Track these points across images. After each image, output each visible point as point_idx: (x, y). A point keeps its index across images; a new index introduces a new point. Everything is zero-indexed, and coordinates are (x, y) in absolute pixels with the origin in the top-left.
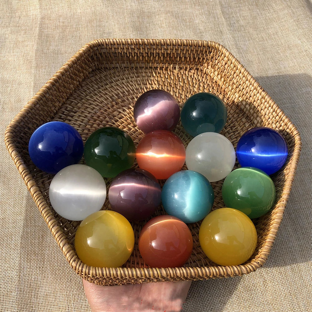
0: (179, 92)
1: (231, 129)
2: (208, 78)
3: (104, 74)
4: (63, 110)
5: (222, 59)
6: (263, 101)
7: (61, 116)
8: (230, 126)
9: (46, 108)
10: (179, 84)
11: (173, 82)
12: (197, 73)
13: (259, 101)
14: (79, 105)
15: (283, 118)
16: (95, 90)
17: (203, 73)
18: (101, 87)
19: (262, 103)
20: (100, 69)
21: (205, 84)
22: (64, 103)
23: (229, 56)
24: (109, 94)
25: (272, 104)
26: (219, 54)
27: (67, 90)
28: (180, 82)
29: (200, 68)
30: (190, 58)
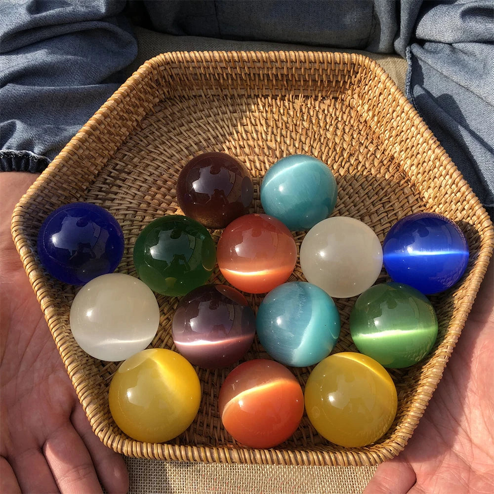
0: (300, 139)
1: (383, 206)
2: (353, 114)
3: (179, 107)
4: (110, 168)
5: (375, 86)
6: (438, 164)
7: (106, 179)
8: (382, 202)
9: (79, 170)
10: (302, 124)
11: (293, 121)
12: (335, 105)
13: (431, 163)
14: (136, 160)
15: (467, 198)
16: (162, 135)
17: (345, 106)
18: (172, 130)
19: (435, 167)
20: (172, 98)
21: (346, 125)
22: (112, 158)
23: (386, 81)
24: (185, 142)
25: (451, 171)
26: (370, 77)
27: (116, 137)
28: (304, 120)
29: (340, 96)
30: (322, 81)
